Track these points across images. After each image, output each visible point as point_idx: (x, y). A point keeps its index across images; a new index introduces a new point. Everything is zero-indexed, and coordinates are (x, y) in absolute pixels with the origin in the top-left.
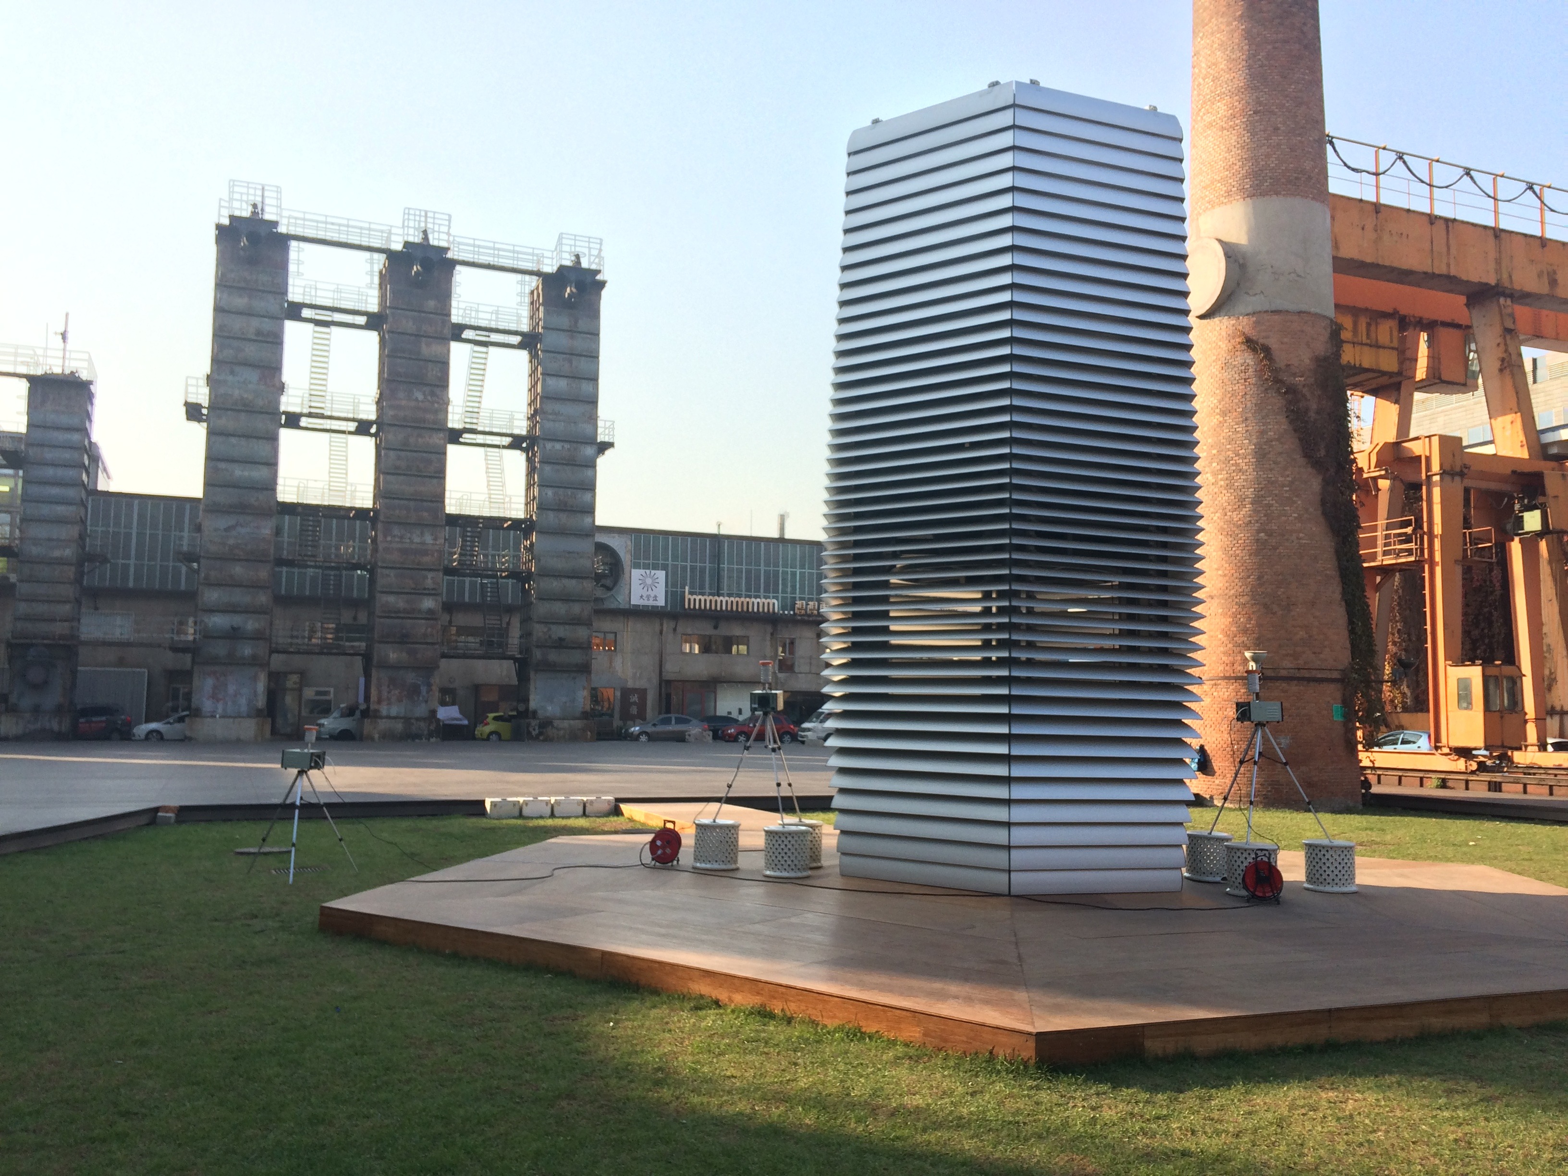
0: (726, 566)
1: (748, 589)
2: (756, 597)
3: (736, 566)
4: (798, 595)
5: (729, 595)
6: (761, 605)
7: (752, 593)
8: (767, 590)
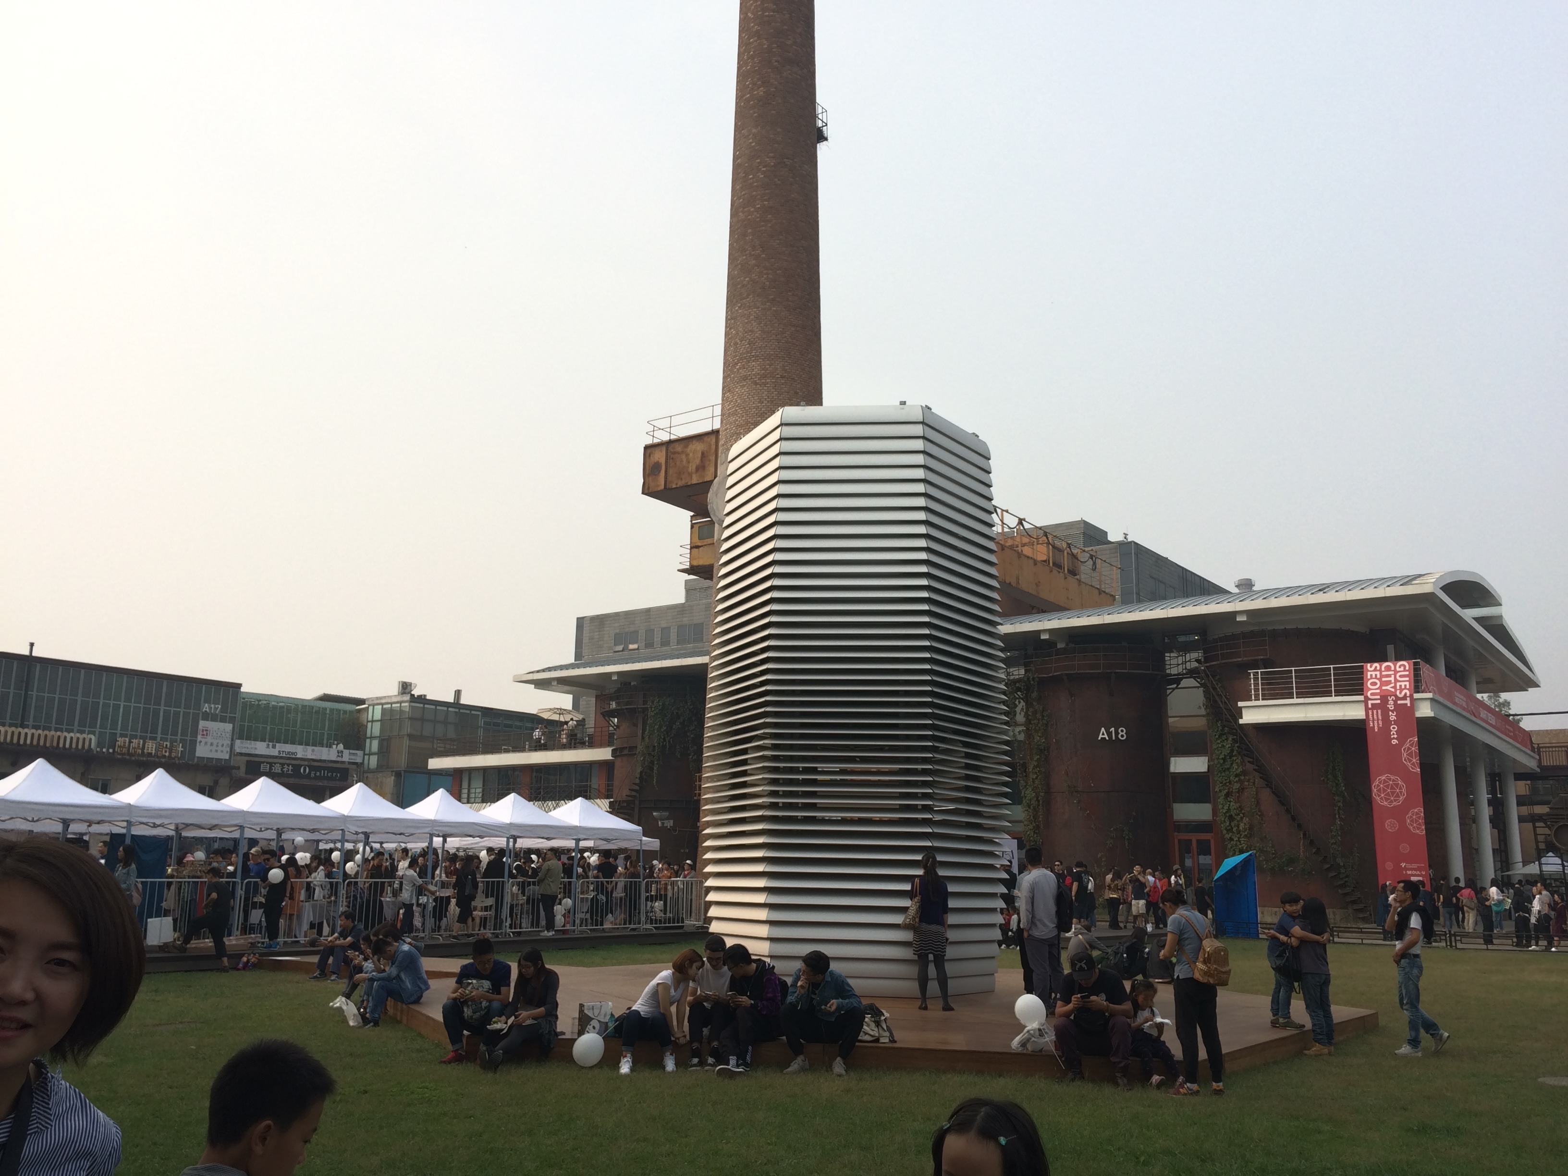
0: (34, 693)
1: (59, 721)
2: (69, 731)
3: (46, 695)
4: (119, 732)
5: (36, 727)
6: (74, 741)
7: (64, 727)
8: (82, 724)
